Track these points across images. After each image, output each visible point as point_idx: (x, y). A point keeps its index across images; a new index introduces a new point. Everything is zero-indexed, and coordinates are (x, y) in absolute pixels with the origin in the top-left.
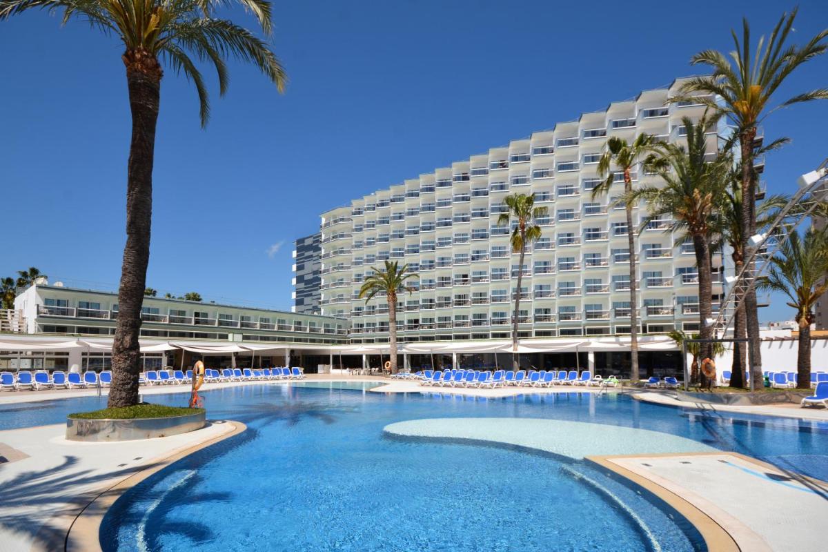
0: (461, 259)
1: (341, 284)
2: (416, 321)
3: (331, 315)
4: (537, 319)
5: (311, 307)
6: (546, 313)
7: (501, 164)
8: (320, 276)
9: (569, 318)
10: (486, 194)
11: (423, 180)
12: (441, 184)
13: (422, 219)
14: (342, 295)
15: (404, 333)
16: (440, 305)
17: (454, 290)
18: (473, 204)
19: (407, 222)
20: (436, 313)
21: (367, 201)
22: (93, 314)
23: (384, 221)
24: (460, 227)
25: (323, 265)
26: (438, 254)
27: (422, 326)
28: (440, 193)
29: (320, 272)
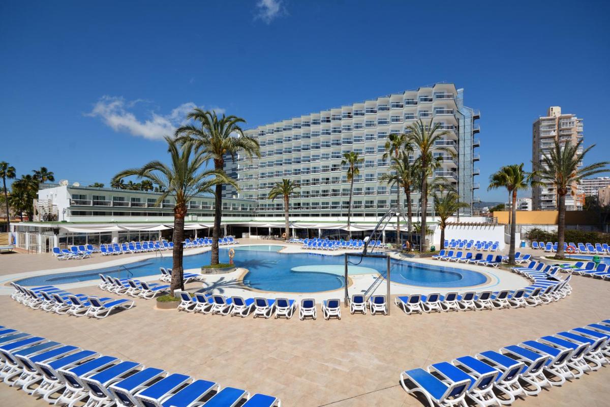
0: (325, 169)
1: (251, 178)
2: (299, 204)
3: (245, 198)
4: (366, 207)
5: (231, 192)
6: (371, 203)
7: (348, 116)
8: (237, 172)
9: (383, 207)
10: (340, 132)
11: (303, 119)
12: (314, 123)
13: (302, 142)
14: (252, 186)
15: (292, 211)
16: (313, 196)
17: (321, 187)
18: (333, 137)
19: (294, 143)
20: (311, 200)
21: (268, 127)
22: (101, 203)
23: (279, 141)
24: (325, 150)
25: (239, 166)
26: (312, 164)
27: (303, 208)
28: (313, 128)
29: (237, 170)
